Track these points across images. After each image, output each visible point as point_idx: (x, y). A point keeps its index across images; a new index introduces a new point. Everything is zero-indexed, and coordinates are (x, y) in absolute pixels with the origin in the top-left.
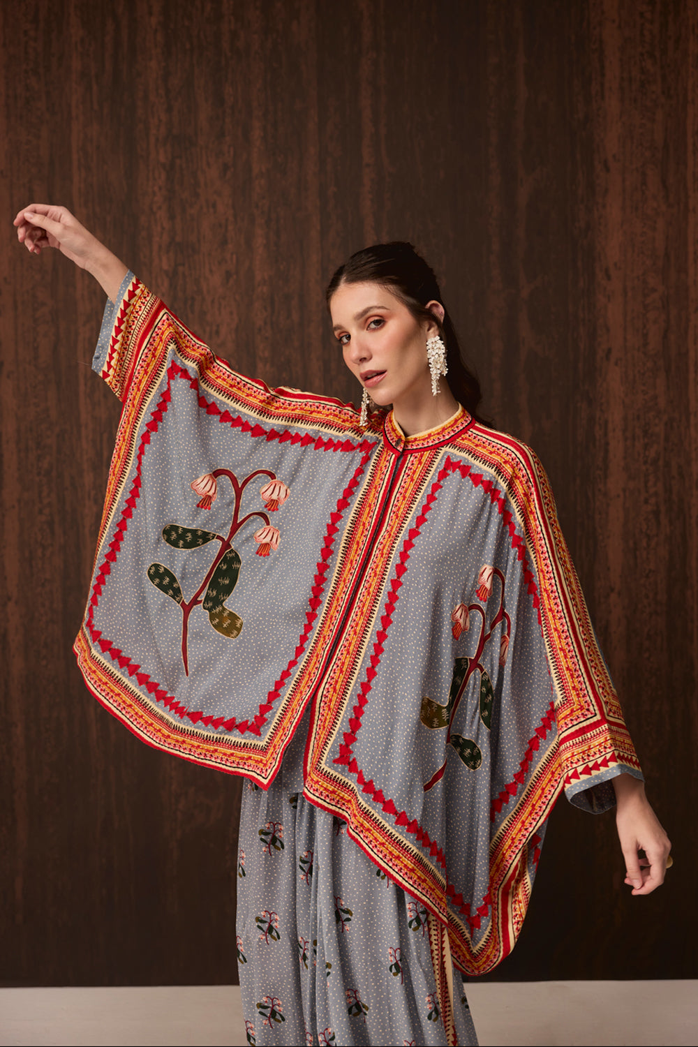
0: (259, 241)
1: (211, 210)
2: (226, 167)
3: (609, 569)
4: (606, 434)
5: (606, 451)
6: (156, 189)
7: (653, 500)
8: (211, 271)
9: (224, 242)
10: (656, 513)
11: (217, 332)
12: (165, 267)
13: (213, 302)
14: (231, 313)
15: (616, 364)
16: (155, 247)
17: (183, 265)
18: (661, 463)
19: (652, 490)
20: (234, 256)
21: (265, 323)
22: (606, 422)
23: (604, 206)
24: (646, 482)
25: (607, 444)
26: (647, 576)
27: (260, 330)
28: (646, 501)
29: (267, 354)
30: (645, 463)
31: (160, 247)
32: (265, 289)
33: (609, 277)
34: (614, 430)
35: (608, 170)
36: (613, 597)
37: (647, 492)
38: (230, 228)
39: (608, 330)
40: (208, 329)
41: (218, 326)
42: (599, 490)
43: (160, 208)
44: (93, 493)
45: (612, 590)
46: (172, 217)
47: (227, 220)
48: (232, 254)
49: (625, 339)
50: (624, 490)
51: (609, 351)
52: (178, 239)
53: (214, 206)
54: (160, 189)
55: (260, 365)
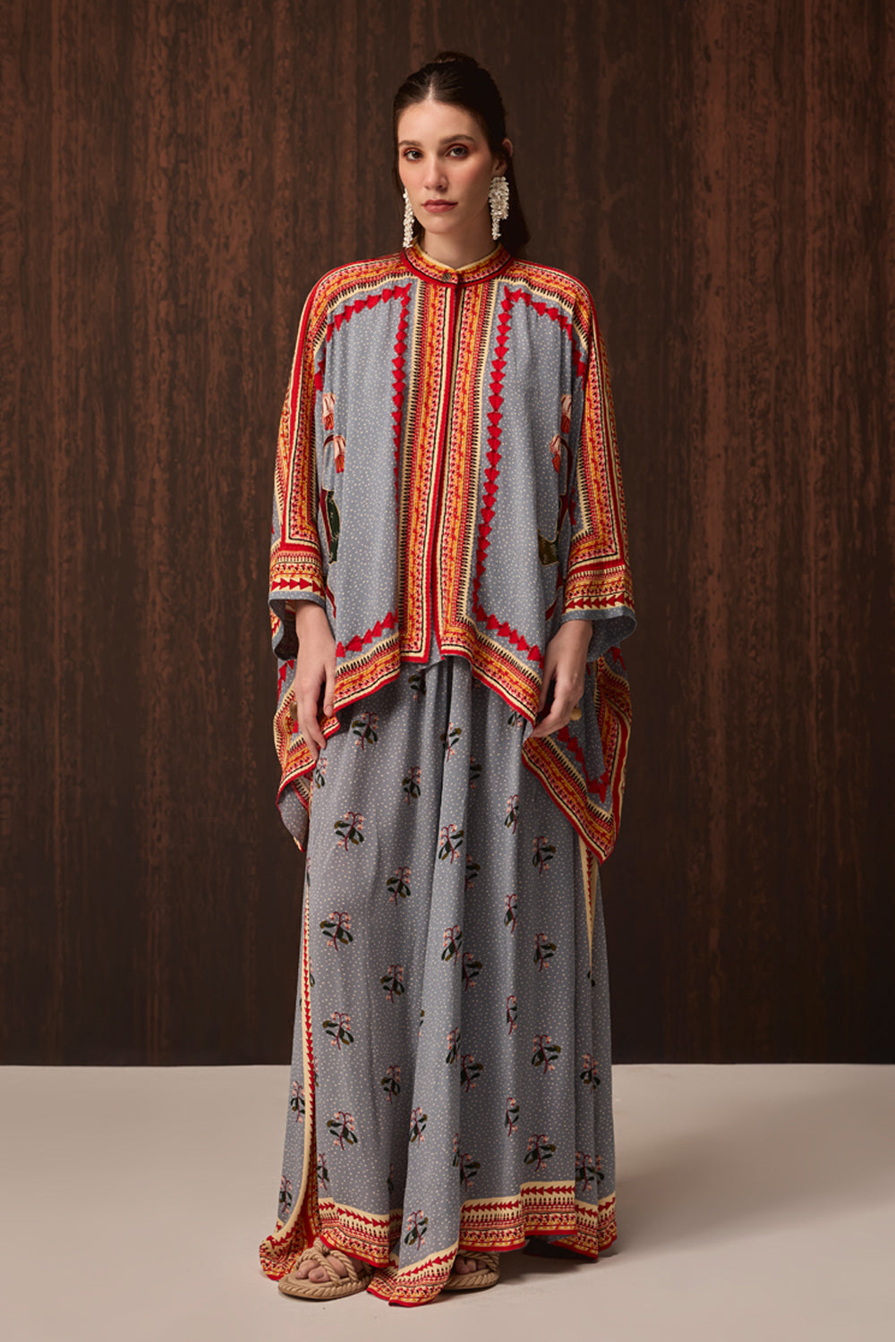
0: (281, 135)
1: (223, 96)
2: (241, 44)
3: (706, 546)
4: (704, 379)
5: (705, 401)
6: (155, 68)
7: (761, 462)
8: (220, 170)
9: (238, 135)
10: (766, 478)
11: (226, 246)
12: (164, 164)
13: (222, 208)
14: (244, 222)
15: (717, 294)
16: (152, 140)
17: (186, 162)
18: (771, 416)
19: (760, 450)
20: (250, 154)
21: (286, 235)
22: (705, 365)
23: (704, 102)
24: (753, 439)
25: (706, 391)
26: (754, 556)
27: (279, 243)
28: (753, 463)
29: (287, 274)
30: (752, 415)
31: (158, 139)
32: (287, 193)
33: (709, 189)
34: (714, 375)
35: (708, 58)
36: (712, 580)
37: (754, 451)
38: (246, 118)
39: (708, 252)
40: (215, 241)
41: (227, 238)
42: (696, 448)
43: (159, 92)
44: (65, 442)
45: (710, 572)
46: (174, 104)
47: (241, 109)
48: (247, 149)
49: (728, 263)
50: (726, 449)
51: (709, 277)
52: (180, 130)
53: (227, 91)
54: (160, 68)
55: (279, 287)
